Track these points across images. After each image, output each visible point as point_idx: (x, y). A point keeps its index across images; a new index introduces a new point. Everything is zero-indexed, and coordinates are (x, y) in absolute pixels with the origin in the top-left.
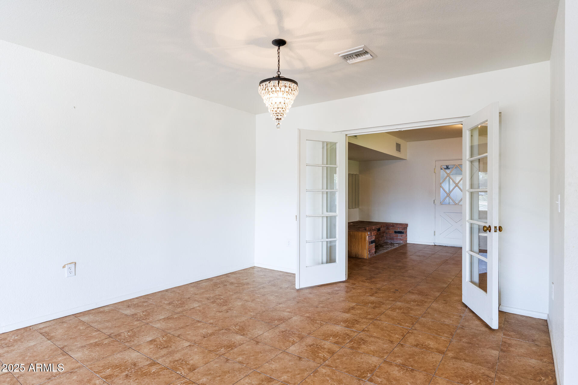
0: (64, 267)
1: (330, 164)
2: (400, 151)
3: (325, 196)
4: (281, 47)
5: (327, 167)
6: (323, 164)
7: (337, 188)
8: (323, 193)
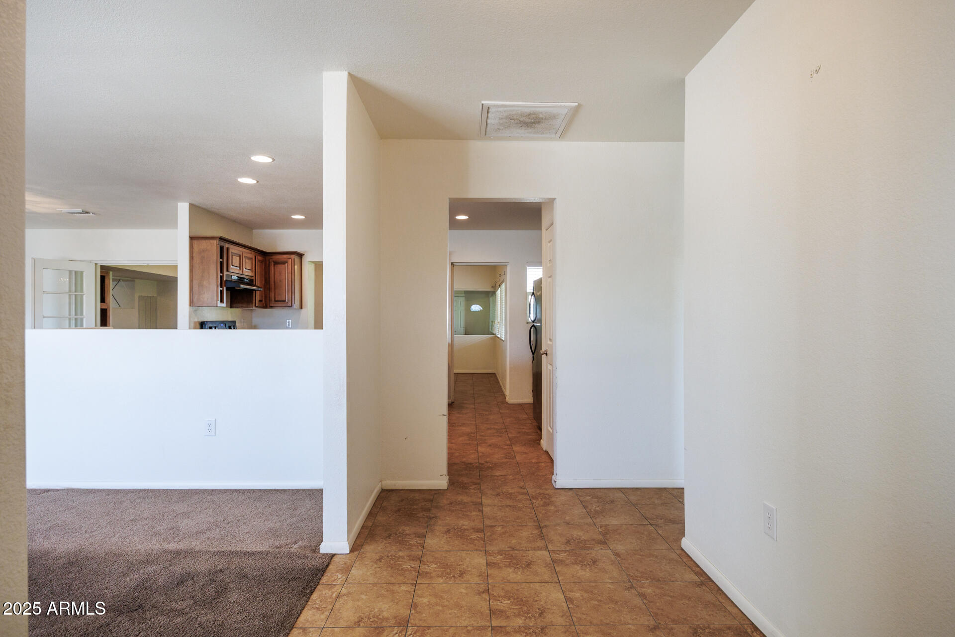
1: (80, 292)
3: (73, 322)
5: (75, 295)
6: (70, 291)
7: (84, 314)
8: (70, 319)
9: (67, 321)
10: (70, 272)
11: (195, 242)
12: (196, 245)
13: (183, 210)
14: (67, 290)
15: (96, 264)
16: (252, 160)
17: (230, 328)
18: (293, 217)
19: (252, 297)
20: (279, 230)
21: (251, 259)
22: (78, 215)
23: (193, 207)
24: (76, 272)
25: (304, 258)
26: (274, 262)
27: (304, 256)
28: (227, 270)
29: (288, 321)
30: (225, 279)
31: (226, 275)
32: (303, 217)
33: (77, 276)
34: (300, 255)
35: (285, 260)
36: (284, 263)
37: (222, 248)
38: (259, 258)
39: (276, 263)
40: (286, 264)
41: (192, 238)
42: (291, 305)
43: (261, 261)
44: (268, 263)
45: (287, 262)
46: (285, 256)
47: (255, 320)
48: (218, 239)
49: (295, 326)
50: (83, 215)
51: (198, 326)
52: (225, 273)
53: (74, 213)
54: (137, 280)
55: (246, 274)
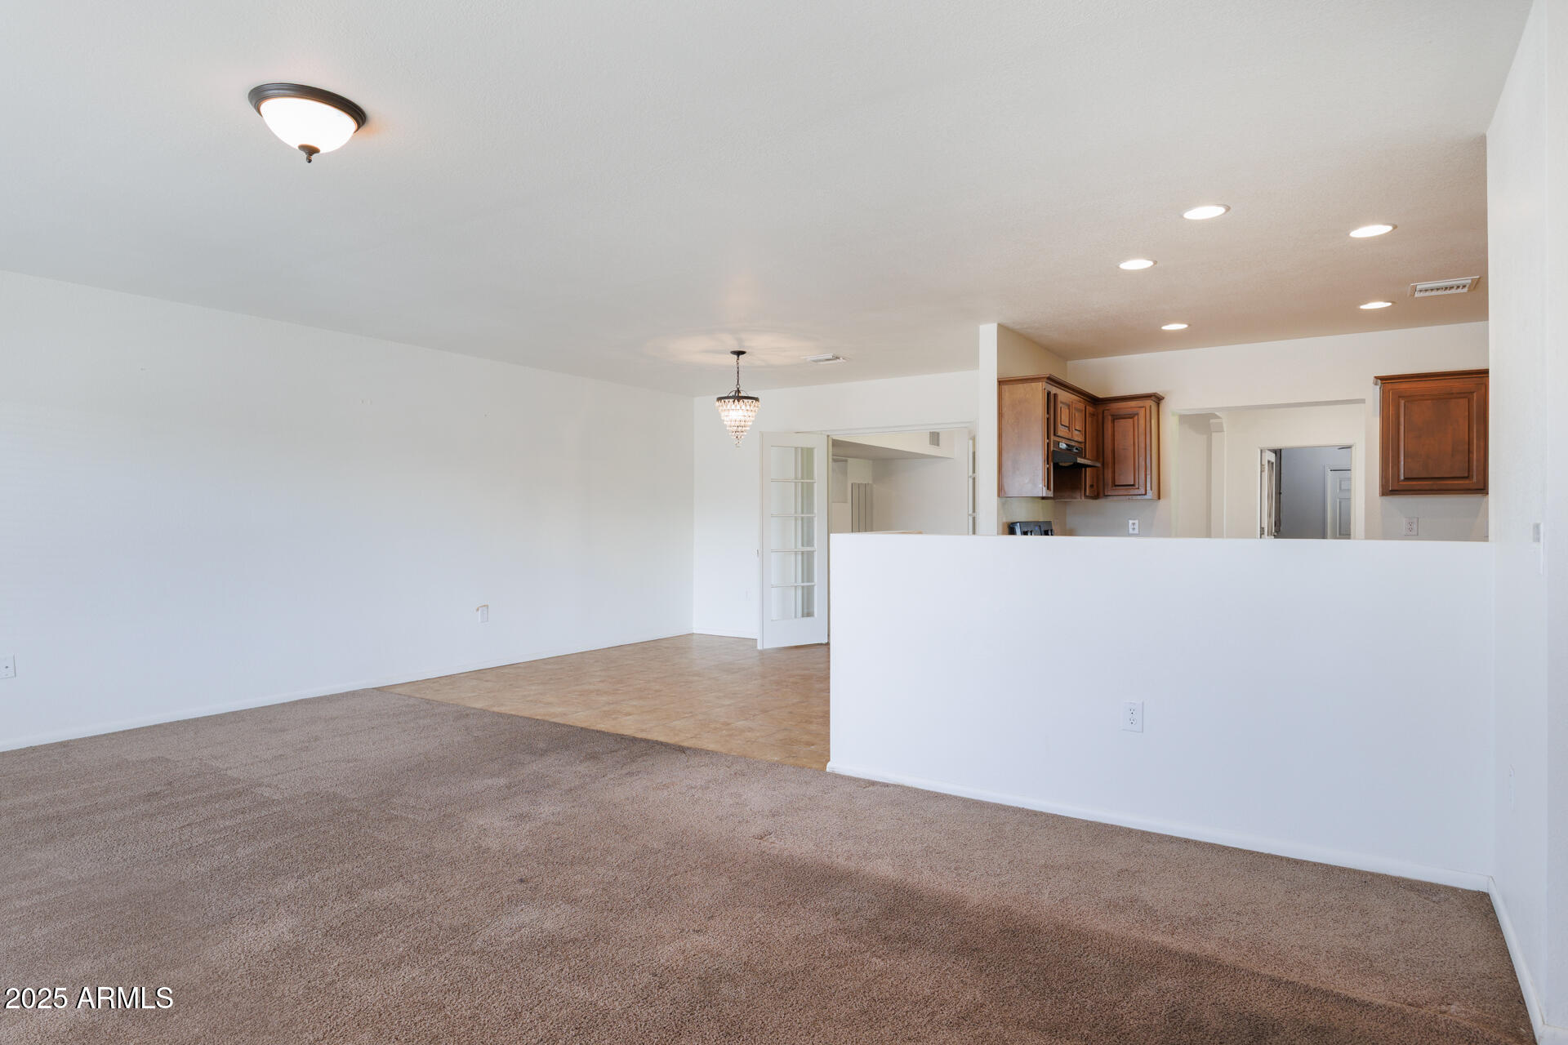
0: (478, 610)
1: (808, 479)
2: (938, 445)
3: (799, 522)
4: (740, 356)
5: (802, 483)
6: (796, 478)
7: (816, 511)
8: (796, 519)
9: (793, 522)
10: (796, 448)
11: (1005, 388)
12: (1007, 394)
13: (988, 336)
14: (793, 476)
15: (828, 436)
16: (1185, 219)
17: (1046, 533)
18: (1164, 328)
19: (1081, 478)
20: (1131, 356)
21: (1082, 411)
22: (822, 363)
23: (1004, 331)
24: (802, 449)
25: (1163, 404)
26: (1112, 416)
27: (1163, 401)
28: (1055, 435)
29: (1131, 522)
30: (1052, 449)
31: (1054, 441)
32: (1184, 326)
33: (807, 455)
34: (1158, 399)
35: (1135, 411)
36: (1132, 416)
37: (1049, 393)
38: (1090, 409)
39: (1116, 417)
40: (1136, 417)
41: (1001, 383)
42: (1144, 493)
43: (1093, 415)
44: (1100, 417)
45: (1138, 414)
46: (1133, 404)
47: (1072, 520)
48: (1045, 380)
49: (1146, 531)
50: (831, 362)
51: (1007, 530)
52: (1052, 437)
53: (820, 361)
54: (849, 459)
55: (1076, 439)
